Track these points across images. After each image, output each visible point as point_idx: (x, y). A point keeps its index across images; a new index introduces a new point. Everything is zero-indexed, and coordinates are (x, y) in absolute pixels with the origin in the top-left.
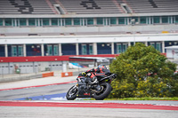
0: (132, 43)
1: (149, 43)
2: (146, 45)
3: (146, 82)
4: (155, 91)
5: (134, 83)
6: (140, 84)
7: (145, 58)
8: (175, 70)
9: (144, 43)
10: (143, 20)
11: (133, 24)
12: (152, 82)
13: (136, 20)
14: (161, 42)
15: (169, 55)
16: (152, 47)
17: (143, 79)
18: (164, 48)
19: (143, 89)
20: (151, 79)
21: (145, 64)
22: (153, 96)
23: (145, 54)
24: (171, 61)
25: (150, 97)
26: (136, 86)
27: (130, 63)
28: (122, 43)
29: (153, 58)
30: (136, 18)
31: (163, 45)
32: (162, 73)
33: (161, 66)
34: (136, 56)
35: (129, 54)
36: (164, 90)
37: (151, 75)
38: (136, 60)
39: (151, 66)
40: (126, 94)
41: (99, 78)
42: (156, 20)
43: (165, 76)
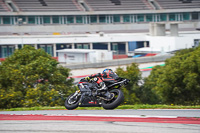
0: (20, 46)
1: (39, 46)
2: (36, 48)
3: (35, 89)
4: (46, 100)
5: (22, 91)
6: (29, 92)
7: (35, 62)
8: (67, 75)
9: (33, 45)
10: (32, 20)
11: (20, 24)
12: (43, 90)
13: (24, 20)
14: (52, 45)
15: (61, 59)
16: (42, 50)
17: (32, 87)
18: (55, 51)
19: (32, 97)
20: (42, 85)
21: (34, 69)
22: (43, 105)
23: (35, 58)
24: (64, 65)
25: (40, 107)
26: (25, 94)
27: (17, 68)
28: (7, 46)
29: (43, 63)
30: (23, 17)
31: (55, 48)
32: (54, 80)
33: (52, 72)
34: (24, 60)
35: (17, 58)
36: (56, 99)
37: (42, 82)
38: (25, 64)
39: (42, 72)
40: (12, 104)
41: (107, 83)
42: (46, 20)
43: (57, 82)
